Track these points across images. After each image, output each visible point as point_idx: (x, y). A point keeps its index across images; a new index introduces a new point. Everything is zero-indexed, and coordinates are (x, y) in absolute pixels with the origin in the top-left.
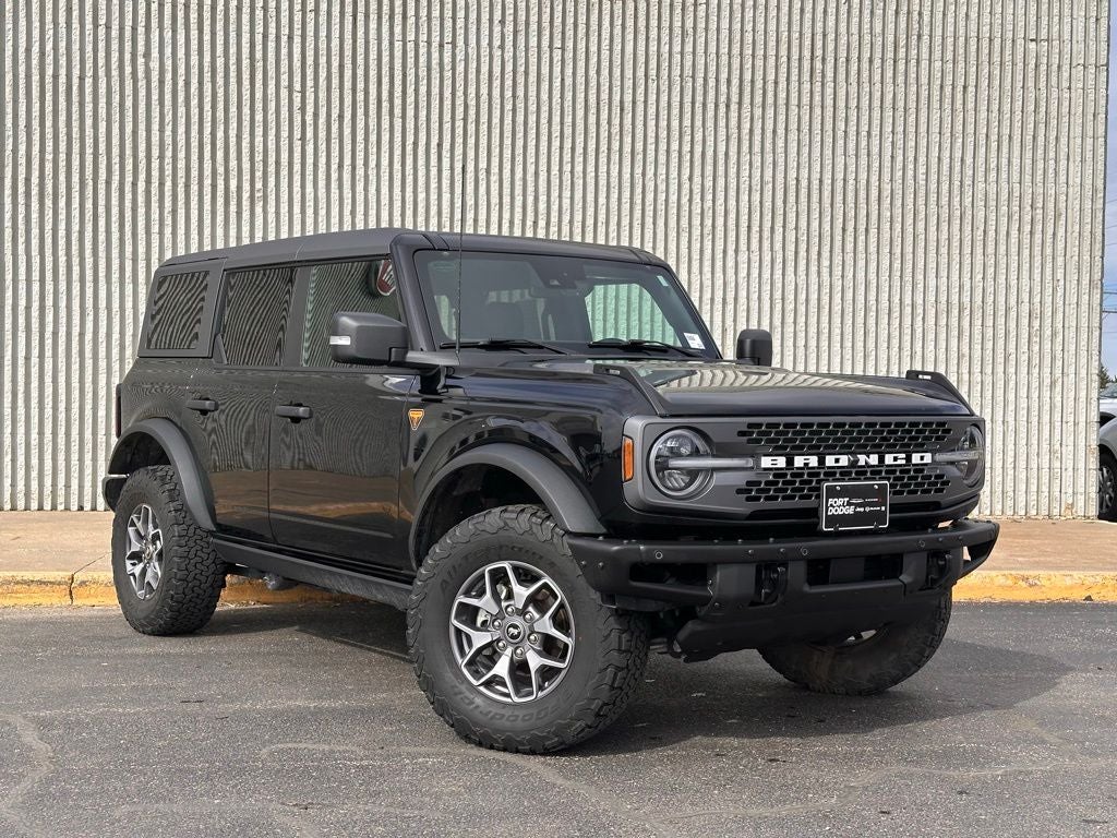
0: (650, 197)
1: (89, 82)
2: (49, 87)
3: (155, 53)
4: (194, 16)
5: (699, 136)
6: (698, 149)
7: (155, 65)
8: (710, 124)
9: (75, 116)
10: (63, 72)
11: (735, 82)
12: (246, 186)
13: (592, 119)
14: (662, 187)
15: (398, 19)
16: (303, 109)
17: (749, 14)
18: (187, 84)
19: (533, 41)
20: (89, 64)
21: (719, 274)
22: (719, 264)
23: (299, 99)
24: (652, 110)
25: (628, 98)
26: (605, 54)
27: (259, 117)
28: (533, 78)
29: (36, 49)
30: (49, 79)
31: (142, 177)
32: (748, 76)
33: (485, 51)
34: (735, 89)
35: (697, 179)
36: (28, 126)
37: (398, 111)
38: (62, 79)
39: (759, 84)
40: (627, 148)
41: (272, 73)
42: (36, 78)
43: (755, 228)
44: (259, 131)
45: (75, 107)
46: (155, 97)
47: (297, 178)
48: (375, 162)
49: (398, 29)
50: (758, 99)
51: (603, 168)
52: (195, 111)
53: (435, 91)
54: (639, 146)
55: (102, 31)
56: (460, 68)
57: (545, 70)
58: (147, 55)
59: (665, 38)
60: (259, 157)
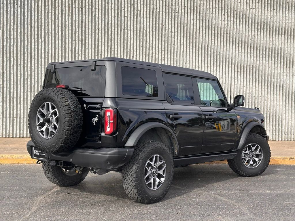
0: (261, 59)
1: (122, 31)
2: (113, 32)
3: (139, 24)
4: (148, 14)
5: (274, 43)
6: (274, 46)
7: (138, 27)
8: (277, 40)
9: (119, 40)
10: (116, 28)
11: (283, 29)
12: (160, 57)
13: (247, 39)
14: (264, 56)
15: (198, 14)
16: (174, 37)
17: (287, 12)
18: (146, 31)
19: (232, 19)
20: (123, 27)
21: (279, 79)
22: (279, 76)
23: (173, 35)
24: (262, 37)
25: (256, 33)
26: (250, 22)
27: (163, 39)
28: (232, 29)
29: (110, 23)
30: (113, 30)
31: (135, 55)
32: (287, 28)
33: (220, 22)
34: (283, 31)
35: (273, 54)
36: (108, 42)
37: (198, 37)
38: (116, 30)
39: (290, 30)
40: (256, 46)
41: (167, 28)
42: (110, 30)
43: (288, 67)
44: (163, 43)
45: (119, 37)
46: (138, 35)
47: (172, 55)
48: (192, 50)
49: (198, 17)
50: (289, 34)
51: (249, 52)
52: (148, 38)
53: (207, 32)
54: (259, 46)
55: (126, 18)
56: (213, 26)
57: (235, 27)
58: (137, 24)
59: (266, 18)
60: (163, 49)
